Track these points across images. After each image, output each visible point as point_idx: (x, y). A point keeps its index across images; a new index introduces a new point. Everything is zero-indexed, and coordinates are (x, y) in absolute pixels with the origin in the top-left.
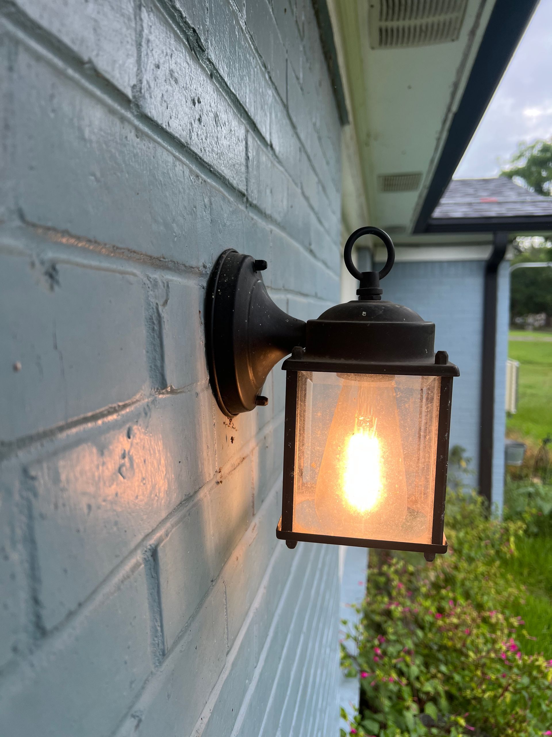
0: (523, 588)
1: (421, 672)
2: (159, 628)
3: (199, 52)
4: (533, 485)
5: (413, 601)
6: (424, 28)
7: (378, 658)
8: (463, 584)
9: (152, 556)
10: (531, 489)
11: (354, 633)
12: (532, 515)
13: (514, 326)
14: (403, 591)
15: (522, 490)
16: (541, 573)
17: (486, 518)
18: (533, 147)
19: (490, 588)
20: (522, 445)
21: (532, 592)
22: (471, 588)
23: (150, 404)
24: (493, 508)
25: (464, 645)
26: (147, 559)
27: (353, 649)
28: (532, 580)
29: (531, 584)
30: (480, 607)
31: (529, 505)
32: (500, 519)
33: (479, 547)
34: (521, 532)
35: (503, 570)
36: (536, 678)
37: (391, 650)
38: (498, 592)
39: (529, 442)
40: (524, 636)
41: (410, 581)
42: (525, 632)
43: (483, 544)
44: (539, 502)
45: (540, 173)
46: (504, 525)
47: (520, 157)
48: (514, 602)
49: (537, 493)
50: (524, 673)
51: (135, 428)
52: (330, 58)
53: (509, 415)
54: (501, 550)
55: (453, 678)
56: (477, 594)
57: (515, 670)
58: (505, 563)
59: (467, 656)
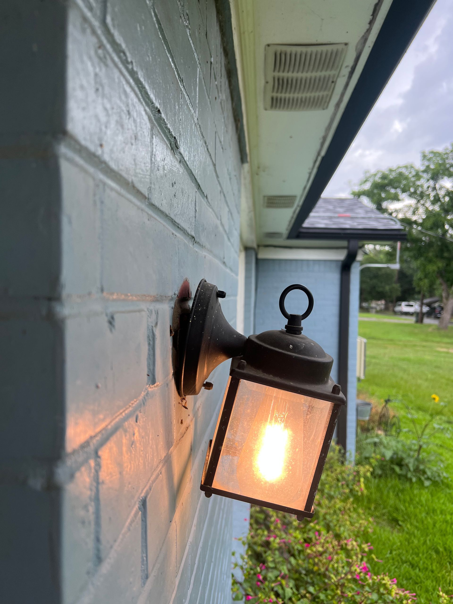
0: (371, 519)
1: (293, 593)
2: (145, 558)
3: (176, 149)
4: (377, 436)
5: (286, 533)
6: (304, 100)
7: (259, 583)
8: (325, 519)
9: (142, 505)
10: (376, 440)
11: (240, 562)
12: (377, 460)
13: (362, 309)
14: (279, 525)
15: (369, 441)
16: (384, 508)
17: (343, 463)
18: (375, 175)
19: (346, 520)
20: (369, 404)
21: (378, 523)
22: (331, 521)
23: (145, 397)
24: (348, 454)
25: (327, 569)
26: (140, 507)
27: (240, 576)
28: (378, 514)
29: (377, 517)
30: (337, 536)
31: (375, 452)
32: (353, 463)
33: (337, 486)
34: (369, 474)
35: (355, 506)
36: (383, 594)
37: (271, 575)
38: (352, 524)
39: (374, 401)
40: (373, 559)
41: (284, 517)
42: (373, 556)
43: (340, 484)
44: (383, 450)
45: (380, 195)
46: (356, 468)
47: (366, 181)
48: (364, 531)
49: (381, 443)
50: (373, 591)
51: (140, 415)
52: (239, 120)
53: (359, 380)
54: (354, 489)
55: (318, 598)
56: (336, 526)
57: (367, 588)
58: (358, 499)
59: (330, 578)
